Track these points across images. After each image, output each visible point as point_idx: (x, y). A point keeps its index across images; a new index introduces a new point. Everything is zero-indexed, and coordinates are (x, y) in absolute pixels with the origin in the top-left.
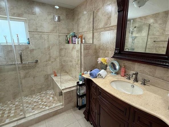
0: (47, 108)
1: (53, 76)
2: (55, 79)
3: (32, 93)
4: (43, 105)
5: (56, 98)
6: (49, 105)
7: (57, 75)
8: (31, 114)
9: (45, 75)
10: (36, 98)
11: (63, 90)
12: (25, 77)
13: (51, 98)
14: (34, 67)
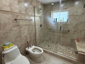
1: (76, 41)
2: (77, 43)
3: (63, 45)
4: (66, 53)
5: (74, 54)
6: (68, 54)
9: (72, 39)
10: (64, 48)
11: (79, 51)
13: (71, 52)
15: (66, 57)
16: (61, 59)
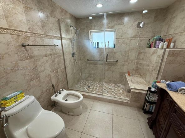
0: (116, 96)
1: (126, 75)
2: (128, 77)
3: (109, 82)
4: (114, 93)
5: (125, 93)
6: (118, 94)
7: (130, 75)
8: (106, 95)
9: (121, 73)
10: (111, 86)
11: (132, 89)
12: (108, 70)
13: (121, 91)
14: (114, 65)
15: (116, 99)
16: (109, 103)
